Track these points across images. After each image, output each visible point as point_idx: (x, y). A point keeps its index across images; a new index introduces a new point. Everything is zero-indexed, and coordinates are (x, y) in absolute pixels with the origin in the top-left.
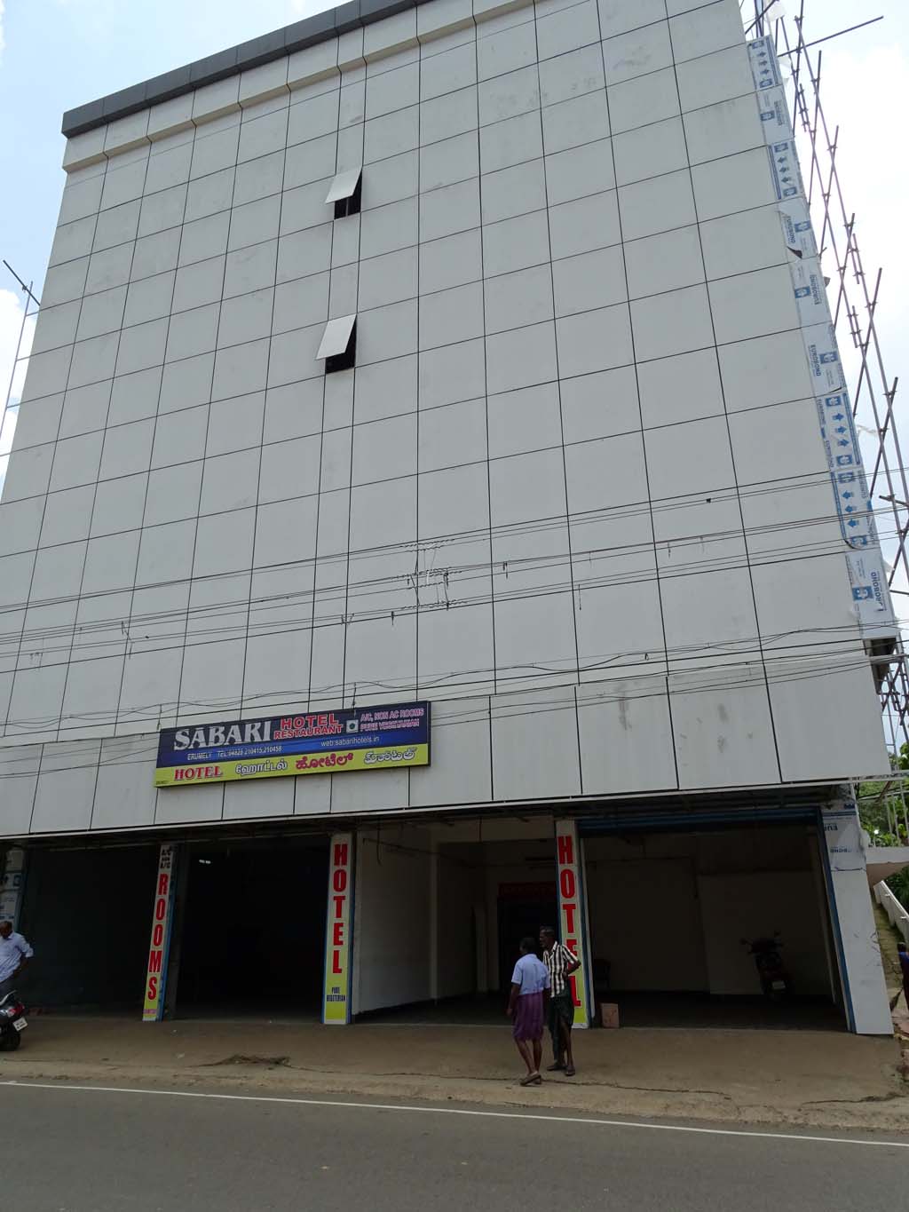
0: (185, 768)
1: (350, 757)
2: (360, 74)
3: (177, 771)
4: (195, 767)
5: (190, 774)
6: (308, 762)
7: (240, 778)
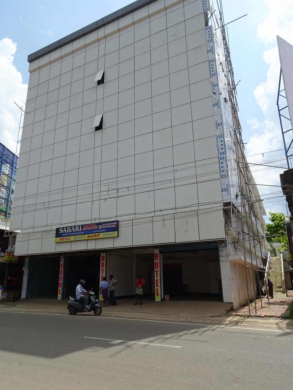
0: (62, 238)
1: (99, 235)
2: (104, 41)
3: (60, 239)
4: (64, 238)
5: (63, 240)
6: (90, 236)
7: (74, 240)
